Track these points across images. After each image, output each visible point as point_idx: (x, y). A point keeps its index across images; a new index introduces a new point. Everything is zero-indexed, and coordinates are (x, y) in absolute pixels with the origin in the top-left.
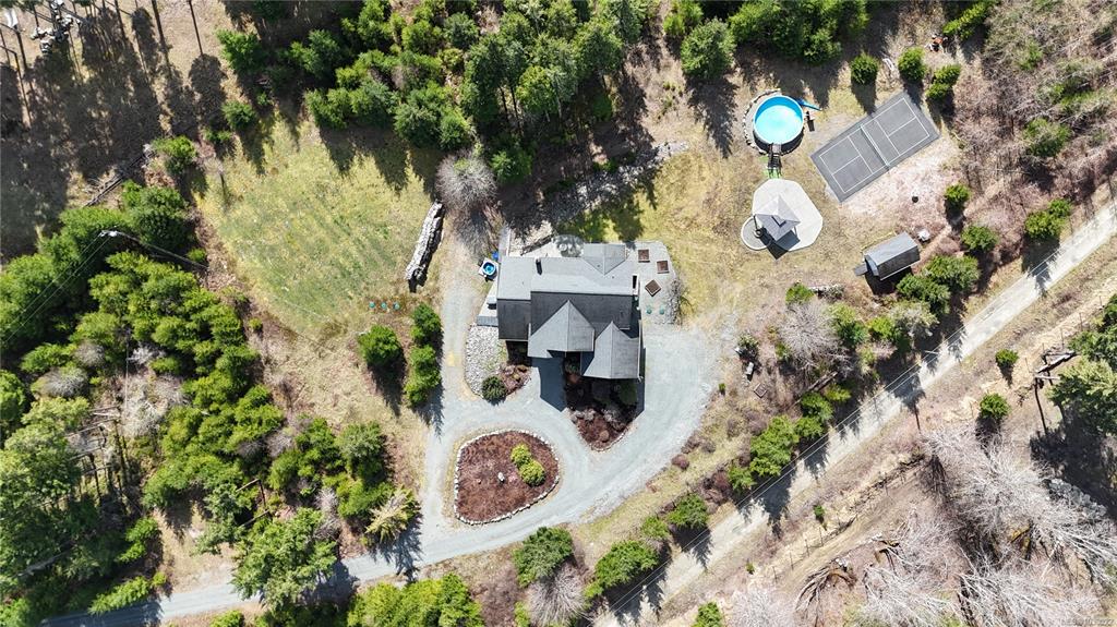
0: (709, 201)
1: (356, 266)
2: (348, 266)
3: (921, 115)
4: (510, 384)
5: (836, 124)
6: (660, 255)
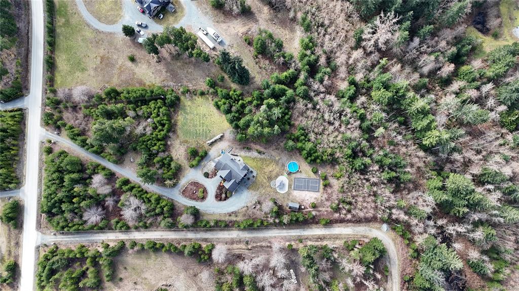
0: (271, 171)
1: (199, 134)
2: (198, 133)
3: (319, 186)
4: (210, 176)
5: (303, 176)
6: (255, 174)
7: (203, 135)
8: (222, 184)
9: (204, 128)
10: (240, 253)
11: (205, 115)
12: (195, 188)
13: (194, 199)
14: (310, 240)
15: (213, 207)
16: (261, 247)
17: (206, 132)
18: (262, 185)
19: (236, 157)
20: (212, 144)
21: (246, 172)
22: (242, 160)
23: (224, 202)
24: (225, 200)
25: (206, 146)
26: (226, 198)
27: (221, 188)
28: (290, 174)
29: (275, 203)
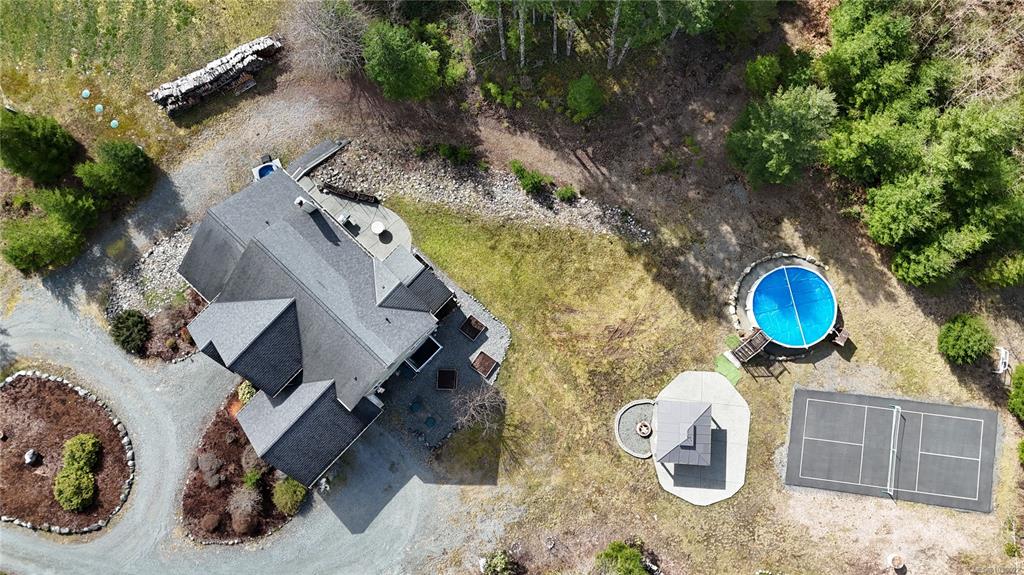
1: (112, 32)
4: (156, 345)
5: (863, 377)
8: (235, 409)
12: (37, 426)
13: (22, 513)
18: (550, 436)
19: (358, 213)
22: (402, 234)
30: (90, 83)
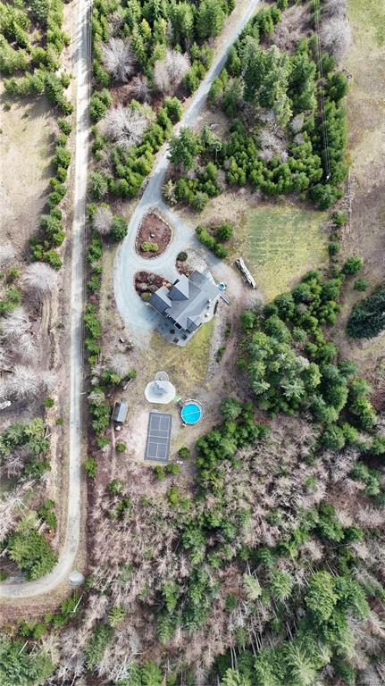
0: (184, 372)
1: (258, 245)
2: (259, 243)
3: (155, 460)
4: (179, 262)
5: (175, 431)
6: (181, 343)
7: (256, 251)
8: (164, 283)
9: (268, 254)
10: (44, 315)
11: (291, 255)
12: (160, 236)
13: (140, 234)
14: (60, 439)
15: (124, 268)
16: (53, 351)
17: (260, 257)
18: (160, 356)
19: (212, 309)
20: (238, 267)
21: (184, 327)
22: (206, 320)
23: (133, 288)
24: (137, 289)
25: (233, 257)
26: (140, 291)
27: (158, 282)
28: (179, 406)
29: (127, 379)
30: (244, 241)
